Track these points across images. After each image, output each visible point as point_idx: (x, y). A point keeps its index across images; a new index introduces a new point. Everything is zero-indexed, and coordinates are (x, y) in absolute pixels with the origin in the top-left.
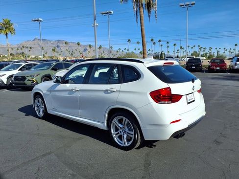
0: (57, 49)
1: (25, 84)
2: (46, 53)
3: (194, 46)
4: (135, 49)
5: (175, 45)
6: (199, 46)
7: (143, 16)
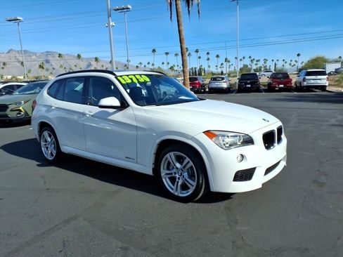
0: (46, 66)
1: (7, 116)
2: (29, 71)
3: (244, 58)
4: (163, 63)
5: (218, 56)
6: (250, 57)
7: (180, 10)
